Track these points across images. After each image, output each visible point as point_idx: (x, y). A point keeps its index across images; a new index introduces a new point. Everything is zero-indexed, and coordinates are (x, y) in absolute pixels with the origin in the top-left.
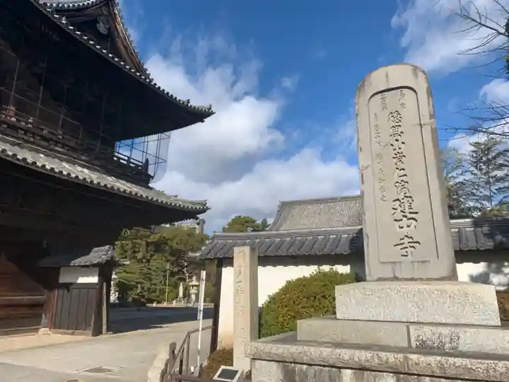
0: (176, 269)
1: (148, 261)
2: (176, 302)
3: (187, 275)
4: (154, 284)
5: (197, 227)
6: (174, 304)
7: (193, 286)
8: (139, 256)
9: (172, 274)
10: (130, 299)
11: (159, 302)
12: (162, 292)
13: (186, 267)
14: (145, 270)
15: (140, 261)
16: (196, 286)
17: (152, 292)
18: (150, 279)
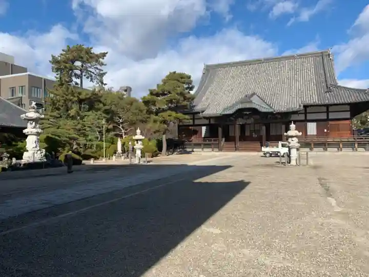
0: (111, 126)
1: (82, 118)
2: (116, 158)
3: (123, 131)
4: (90, 140)
5: (125, 93)
6: (114, 161)
7: (137, 140)
8: (72, 112)
9: (108, 131)
10: (62, 158)
11: (96, 158)
12: (100, 147)
13: (122, 123)
14: (79, 127)
15: (73, 118)
16: (140, 140)
17: (89, 148)
18: (85, 135)
